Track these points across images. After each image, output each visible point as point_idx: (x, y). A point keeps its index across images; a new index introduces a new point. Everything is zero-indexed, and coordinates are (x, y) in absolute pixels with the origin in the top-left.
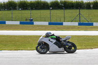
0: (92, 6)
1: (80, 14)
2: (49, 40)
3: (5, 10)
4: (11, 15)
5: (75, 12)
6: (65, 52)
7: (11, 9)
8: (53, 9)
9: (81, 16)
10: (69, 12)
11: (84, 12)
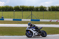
0: (39, 9)
1: (32, 14)
5: (29, 13)
8: (15, 11)
9: (32, 15)
10: (25, 13)
11: (34, 13)
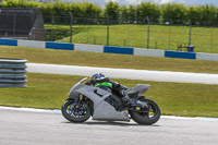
2: (95, 92)
3: (132, 23)
4: (145, 34)
6: (132, 121)
7: (146, 23)
